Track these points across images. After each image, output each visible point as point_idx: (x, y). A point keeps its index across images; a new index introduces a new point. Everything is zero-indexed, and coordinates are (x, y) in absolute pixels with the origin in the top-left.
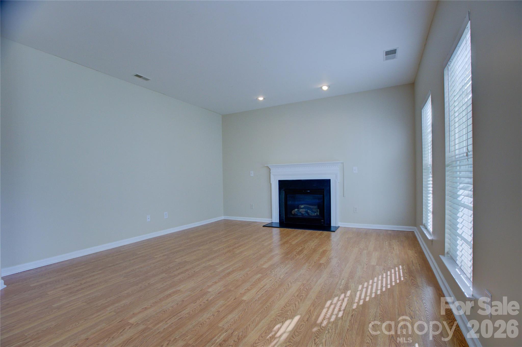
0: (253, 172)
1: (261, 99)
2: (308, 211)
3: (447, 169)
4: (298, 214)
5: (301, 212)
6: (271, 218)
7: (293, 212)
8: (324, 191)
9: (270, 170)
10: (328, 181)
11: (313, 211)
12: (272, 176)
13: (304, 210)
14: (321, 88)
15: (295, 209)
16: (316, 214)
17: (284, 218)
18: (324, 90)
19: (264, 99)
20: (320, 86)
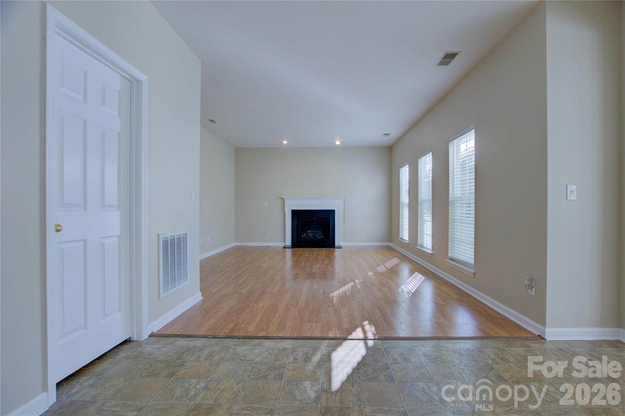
0: (267, 202)
1: (285, 142)
2: (315, 235)
3: (419, 205)
4: (307, 238)
5: (309, 236)
6: (285, 242)
7: (302, 236)
8: (330, 219)
9: (285, 201)
10: (333, 211)
11: (318, 235)
12: (286, 206)
13: (311, 234)
14: (335, 142)
15: (304, 233)
16: (322, 237)
17: (296, 241)
18: (337, 145)
19: (288, 142)
20: (334, 141)
